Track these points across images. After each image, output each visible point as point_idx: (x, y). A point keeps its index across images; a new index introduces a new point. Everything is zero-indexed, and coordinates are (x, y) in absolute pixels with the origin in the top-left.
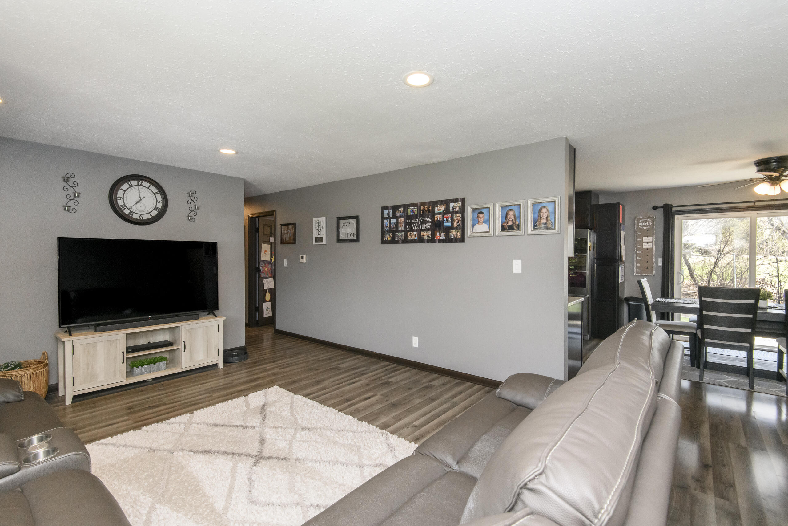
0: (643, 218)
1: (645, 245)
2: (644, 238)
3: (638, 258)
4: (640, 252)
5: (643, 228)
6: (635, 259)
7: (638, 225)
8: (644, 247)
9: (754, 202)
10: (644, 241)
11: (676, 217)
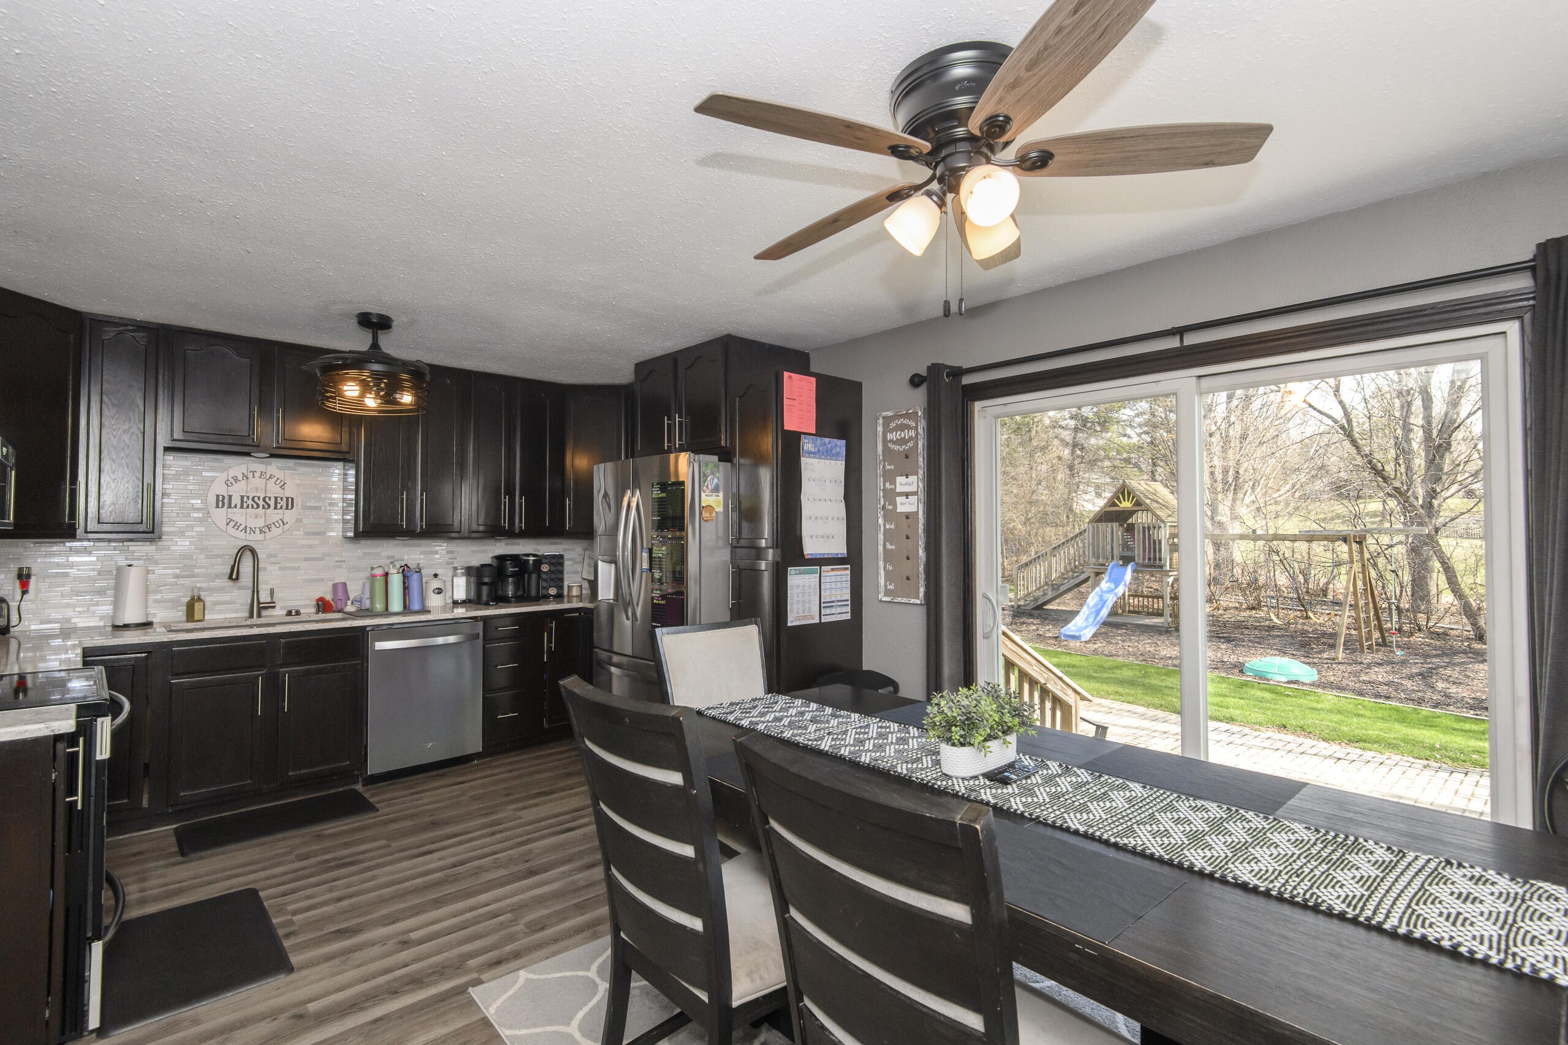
0: (898, 416)
1: (902, 504)
2: (900, 480)
3: (889, 546)
4: (893, 527)
5: (896, 448)
6: (881, 548)
7: (885, 441)
8: (900, 509)
9: (1180, 331)
10: (899, 489)
11: (978, 405)
